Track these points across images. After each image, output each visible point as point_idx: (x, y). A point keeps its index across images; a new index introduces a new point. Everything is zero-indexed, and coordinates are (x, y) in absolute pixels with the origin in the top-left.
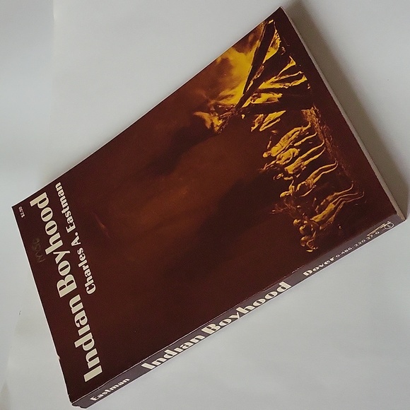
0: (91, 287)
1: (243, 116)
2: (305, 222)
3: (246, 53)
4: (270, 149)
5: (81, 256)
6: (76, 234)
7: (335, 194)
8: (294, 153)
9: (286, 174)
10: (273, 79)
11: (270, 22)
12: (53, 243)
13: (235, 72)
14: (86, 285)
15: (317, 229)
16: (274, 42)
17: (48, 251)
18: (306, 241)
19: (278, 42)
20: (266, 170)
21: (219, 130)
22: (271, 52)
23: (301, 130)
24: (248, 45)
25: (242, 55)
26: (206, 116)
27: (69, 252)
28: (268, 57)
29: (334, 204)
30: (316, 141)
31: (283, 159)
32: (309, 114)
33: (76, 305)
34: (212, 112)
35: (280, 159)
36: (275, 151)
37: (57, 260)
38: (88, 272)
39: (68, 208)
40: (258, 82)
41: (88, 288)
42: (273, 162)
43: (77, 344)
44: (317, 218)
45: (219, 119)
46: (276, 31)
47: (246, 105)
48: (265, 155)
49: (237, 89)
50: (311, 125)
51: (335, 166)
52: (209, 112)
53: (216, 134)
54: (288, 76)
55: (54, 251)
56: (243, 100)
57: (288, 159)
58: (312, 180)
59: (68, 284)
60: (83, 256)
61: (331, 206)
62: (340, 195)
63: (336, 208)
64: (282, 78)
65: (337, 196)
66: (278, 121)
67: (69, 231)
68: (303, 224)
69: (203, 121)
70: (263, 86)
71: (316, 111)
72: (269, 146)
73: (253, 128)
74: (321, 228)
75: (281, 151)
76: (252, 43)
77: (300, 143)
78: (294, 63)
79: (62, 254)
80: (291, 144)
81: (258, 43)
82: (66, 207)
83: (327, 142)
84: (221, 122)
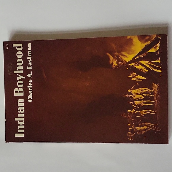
0: (30, 99)
1: (128, 69)
2: (133, 127)
3: (142, 43)
4: (132, 89)
5: (30, 83)
6: (31, 72)
7: (149, 123)
8: (141, 98)
9: (134, 104)
10: (148, 62)
11: (159, 37)
12: (19, 70)
13: (133, 48)
14: (28, 97)
15: (136, 132)
16: (156, 47)
17: (15, 72)
18: (129, 134)
19: (158, 48)
20: (126, 97)
21: (114, 67)
22: (152, 50)
23: (149, 90)
24: (144, 40)
25: (140, 43)
26: (111, 57)
27: (25, 78)
28: (150, 51)
29: (147, 127)
30: (152, 98)
31: (136, 97)
32: (155, 86)
33: (21, 103)
34: (115, 58)
35: (134, 96)
36: (134, 91)
37: (18, 78)
38: (31, 92)
39: (31, 58)
40: (141, 59)
41: (29, 99)
42: (131, 96)
43: (16, 119)
44: (138, 128)
45: (117, 63)
46: (159, 43)
47: (131, 65)
48: (129, 91)
49: (130, 55)
50: (154, 91)
51: (155, 113)
52: (113, 57)
53: (112, 68)
54: (154, 65)
55: (18, 74)
56: (131, 62)
57: (138, 98)
58: (143, 112)
59: (20, 92)
60: (31, 84)
61: (145, 127)
62: (151, 125)
63: (147, 129)
64: (151, 64)
65: (149, 125)
66: (141, 80)
67: (28, 68)
68: (131, 127)
69: (109, 59)
70: (142, 62)
71: (158, 87)
72: (132, 88)
73: (129, 77)
74: (138, 133)
75: (136, 93)
76: (147, 41)
77: (145, 95)
78: (160, 62)
79: (21, 77)
80: (142, 93)
81: (149, 42)
82: (30, 57)
83: (156, 102)
84: (117, 65)
